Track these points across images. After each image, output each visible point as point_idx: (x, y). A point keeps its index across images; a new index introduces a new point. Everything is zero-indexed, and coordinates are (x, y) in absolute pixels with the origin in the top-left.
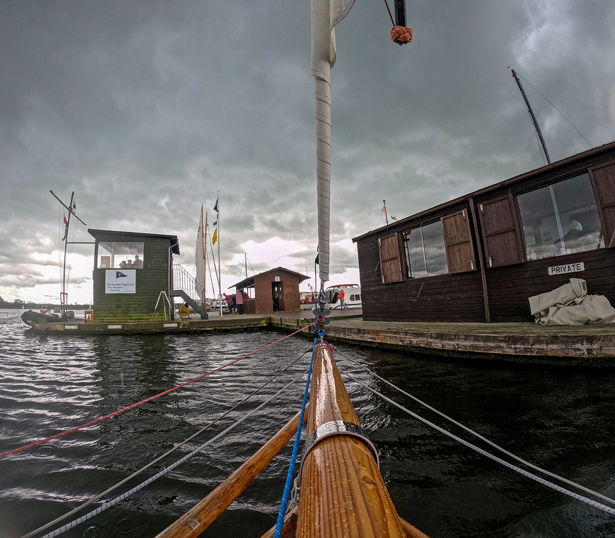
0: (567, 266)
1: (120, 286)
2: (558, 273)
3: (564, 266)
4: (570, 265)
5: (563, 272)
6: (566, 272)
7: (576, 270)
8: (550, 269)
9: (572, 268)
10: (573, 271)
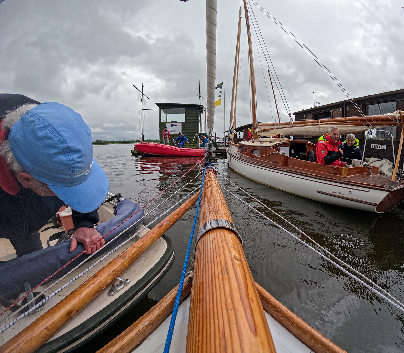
0: (379, 145)
1: (173, 131)
2: (375, 148)
3: (378, 145)
4: (381, 145)
5: (377, 148)
6: (378, 148)
7: (382, 149)
8: (372, 145)
9: (381, 147)
10: (381, 148)
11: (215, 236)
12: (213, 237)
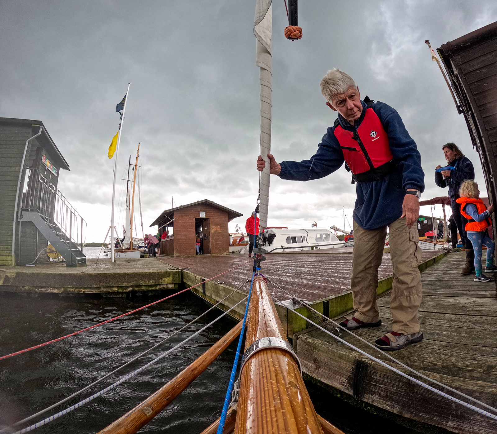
11: (266, 358)
12: (263, 360)
